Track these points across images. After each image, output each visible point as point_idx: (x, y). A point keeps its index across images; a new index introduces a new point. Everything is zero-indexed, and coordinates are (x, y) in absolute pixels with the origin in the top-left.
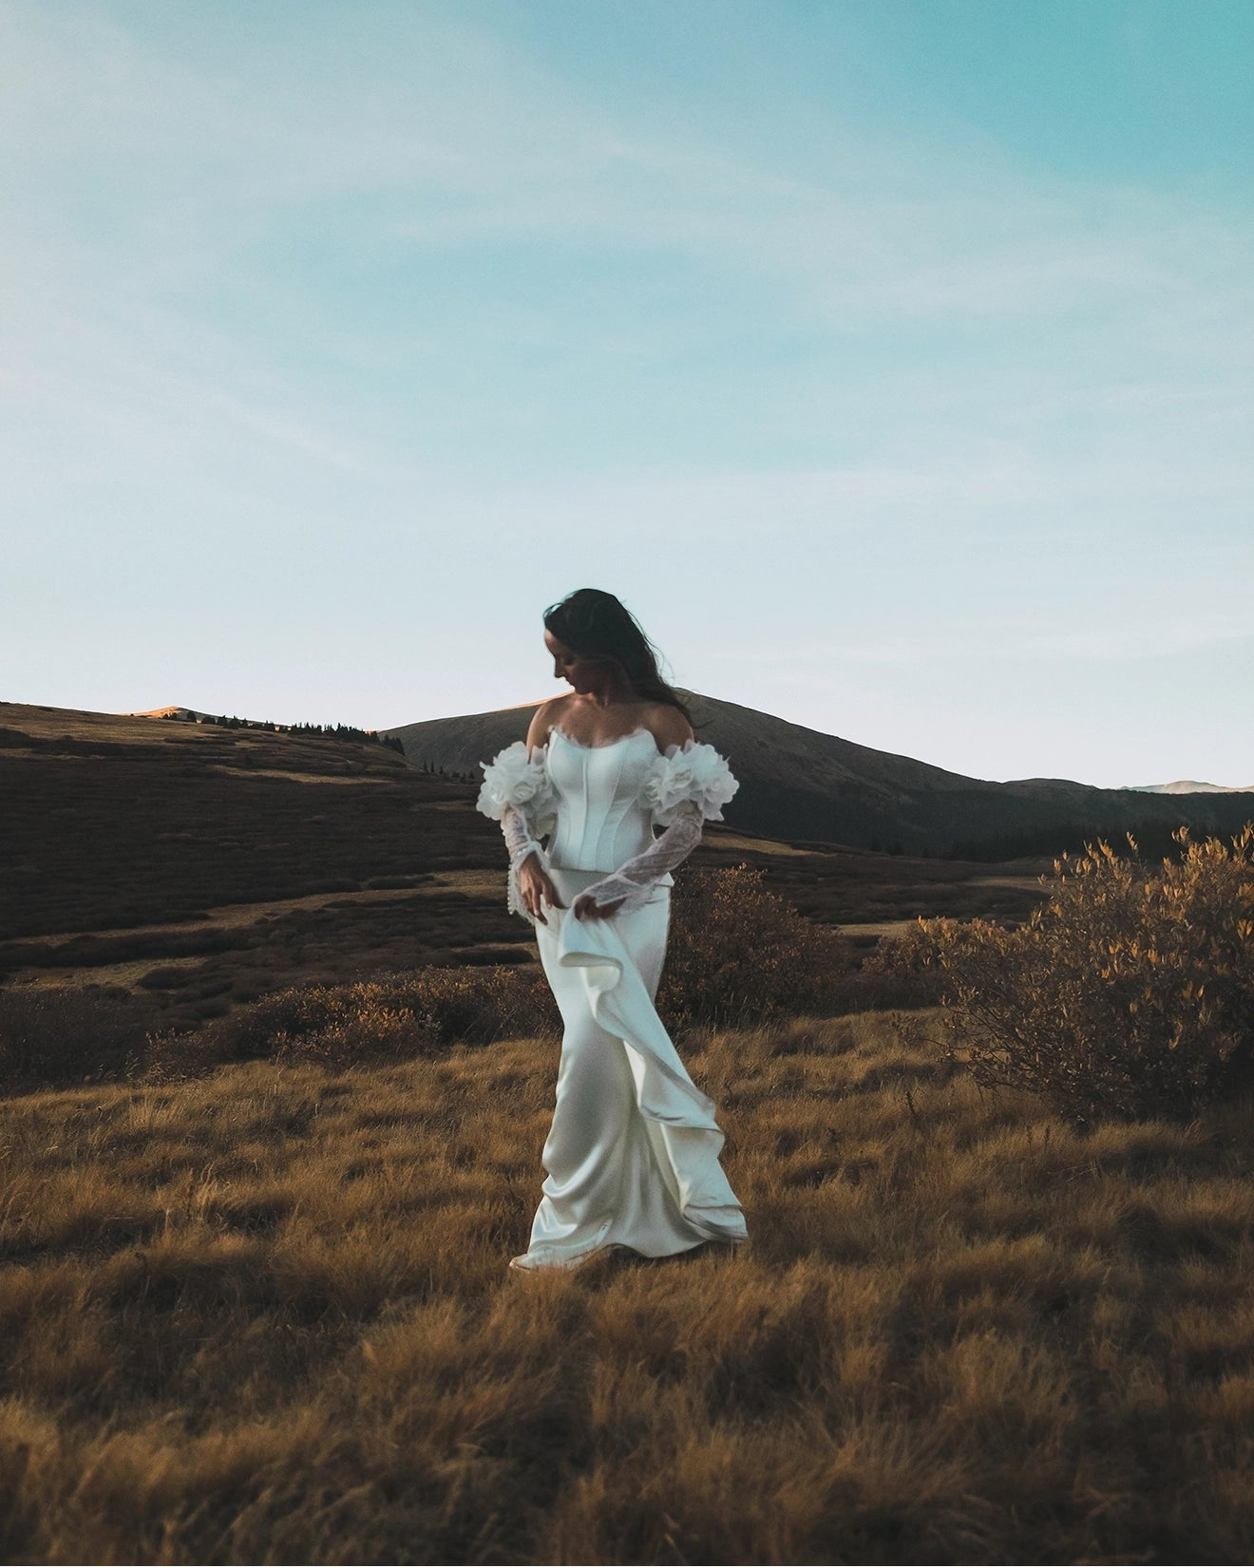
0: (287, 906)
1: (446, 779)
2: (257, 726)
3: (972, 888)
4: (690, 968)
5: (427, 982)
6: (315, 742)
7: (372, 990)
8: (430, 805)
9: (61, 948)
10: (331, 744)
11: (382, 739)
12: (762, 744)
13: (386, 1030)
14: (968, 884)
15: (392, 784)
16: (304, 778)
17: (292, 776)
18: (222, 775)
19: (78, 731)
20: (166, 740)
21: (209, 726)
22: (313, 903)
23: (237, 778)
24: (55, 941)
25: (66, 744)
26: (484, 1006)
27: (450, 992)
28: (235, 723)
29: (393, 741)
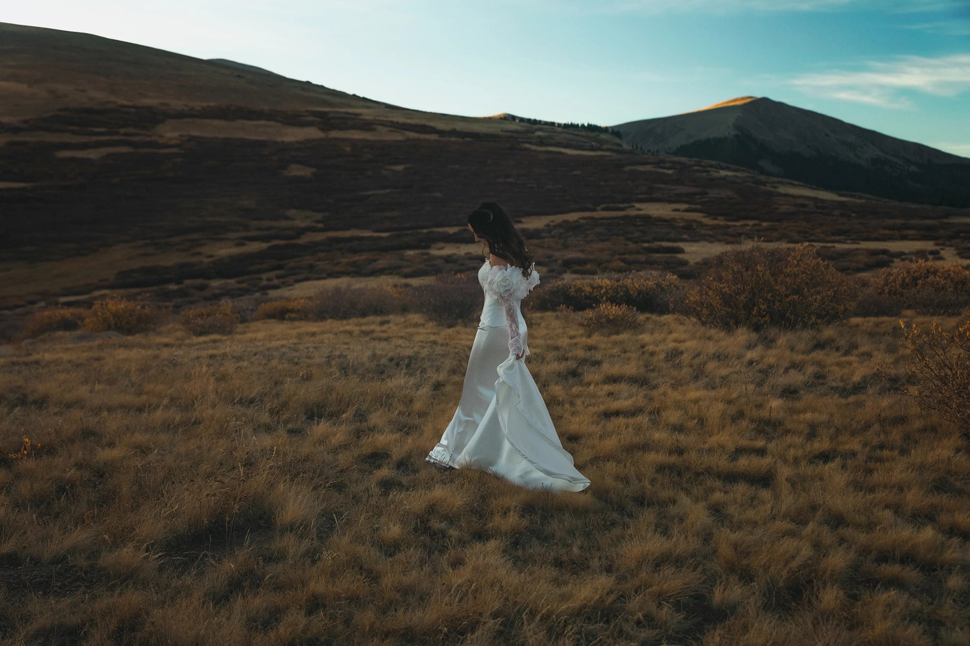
0: (559, 218)
1: (643, 153)
2: (546, 123)
3: (948, 223)
4: (771, 297)
5: (633, 279)
6: (576, 133)
7: (605, 283)
8: (635, 168)
9: (455, 234)
10: (584, 133)
11: (610, 131)
12: (827, 135)
13: (614, 315)
14: (945, 221)
15: (614, 156)
16: (569, 152)
17: (563, 150)
18: (527, 149)
19: (459, 126)
20: (502, 131)
21: (523, 124)
22: (572, 217)
23: (535, 151)
24: (452, 230)
25: (454, 133)
26: (661, 294)
27: (643, 286)
28: (535, 122)
29: (617, 132)
